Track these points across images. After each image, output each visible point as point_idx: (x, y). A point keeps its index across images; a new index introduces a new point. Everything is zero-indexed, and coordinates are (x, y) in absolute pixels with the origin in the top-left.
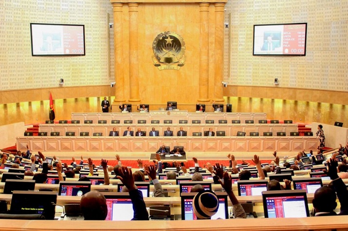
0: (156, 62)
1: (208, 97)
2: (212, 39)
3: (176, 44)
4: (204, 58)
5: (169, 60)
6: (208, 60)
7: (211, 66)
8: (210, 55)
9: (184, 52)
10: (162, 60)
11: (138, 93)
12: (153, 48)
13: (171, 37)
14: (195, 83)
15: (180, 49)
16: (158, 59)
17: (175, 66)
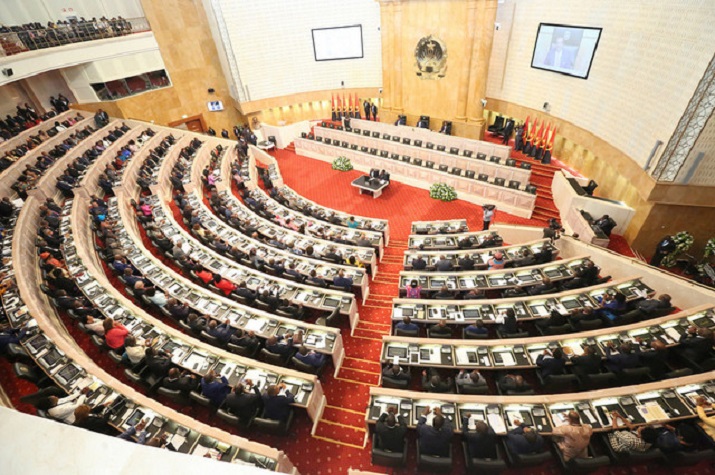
0: (418, 70)
1: (465, 114)
2: (477, 46)
3: (438, 51)
4: (465, 69)
5: (429, 70)
6: (469, 72)
7: (473, 80)
8: (473, 66)
9: (445, 61)
10: (424, 69)
11: (401, 101)
12: (416, 55)
13: (433, 42)
14: (454, 96)
15: (441, 57)
16: (420, 67)
17: (435, 76)
